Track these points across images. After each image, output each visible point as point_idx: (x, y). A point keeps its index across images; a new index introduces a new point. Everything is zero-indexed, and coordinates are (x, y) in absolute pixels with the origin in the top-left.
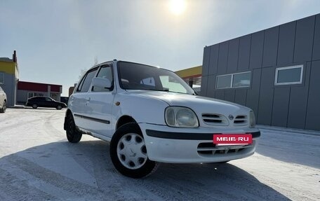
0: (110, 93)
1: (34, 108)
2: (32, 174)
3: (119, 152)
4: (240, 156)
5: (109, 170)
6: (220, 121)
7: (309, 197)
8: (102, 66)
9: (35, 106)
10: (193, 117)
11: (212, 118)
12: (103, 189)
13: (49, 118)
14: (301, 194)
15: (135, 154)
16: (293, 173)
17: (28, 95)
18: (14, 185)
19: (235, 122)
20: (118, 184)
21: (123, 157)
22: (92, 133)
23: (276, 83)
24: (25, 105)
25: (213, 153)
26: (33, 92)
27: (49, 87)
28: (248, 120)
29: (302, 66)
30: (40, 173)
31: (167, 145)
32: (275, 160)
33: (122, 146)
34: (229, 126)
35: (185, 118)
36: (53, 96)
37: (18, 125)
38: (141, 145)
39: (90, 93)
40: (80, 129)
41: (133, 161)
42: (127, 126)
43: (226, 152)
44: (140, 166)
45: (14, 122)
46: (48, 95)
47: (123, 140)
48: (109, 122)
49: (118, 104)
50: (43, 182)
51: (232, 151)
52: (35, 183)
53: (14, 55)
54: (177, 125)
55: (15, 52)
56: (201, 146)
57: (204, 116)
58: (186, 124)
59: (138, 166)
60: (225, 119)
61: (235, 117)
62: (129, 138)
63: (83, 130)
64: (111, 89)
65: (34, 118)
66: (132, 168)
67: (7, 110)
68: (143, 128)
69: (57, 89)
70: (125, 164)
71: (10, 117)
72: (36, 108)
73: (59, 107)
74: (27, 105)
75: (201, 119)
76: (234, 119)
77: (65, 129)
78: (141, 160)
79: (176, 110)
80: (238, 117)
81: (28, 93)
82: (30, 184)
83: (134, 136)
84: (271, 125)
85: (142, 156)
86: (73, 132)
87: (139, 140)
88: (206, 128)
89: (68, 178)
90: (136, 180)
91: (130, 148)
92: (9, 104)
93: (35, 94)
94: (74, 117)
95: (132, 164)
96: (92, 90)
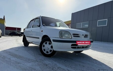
0: (39, 28)
1: (11, 36)
2: (12, 56)
3: (43, 48)
4: (86, 49)
5: (39, 55)
6: (79, 37)
7: (111, 63)
8: (36, 19)
9: (12, 35)
10: (69, 35)
11: (76, 35)
12: (38, 60)
13: (17, 39)
14: (108, 62)
15: (48, 49)
16: (105, 55)
17: (9, 32)
18: (6, 59)
19: (84, 37)
20: (43, 59)
21: (44, 50)
22: (33, 43)
23: (98, 26)
24: (8, 35)
25: (77, 48)
26: (11, 31)
27: (17, 29)
28: (89, 36)
29: (107, 19)
30: (15, 56)
31: (60, 45)
32: (98, 52)
33: (44, 46)
34: (82, 38)
35: (67, 35)
36: (18, 32)
37: (6, 41)
38: (51, 45)
39: (32, 28)
40: (29, 41)
41: (48, 51)
42: (46, 39)
43: (81, 48)
44: (51, 53)
45: (5, 40)
46: (16, 31)
47: (44, 44)
48: (39, 38)
49: (42, 31)
50: (16, 58)
51: (83, 47)
52: (13, 59)
53: (4, 17)
54: (64, 38)
55: (4, 16)
56: (72, 45)
57: (73, 34)
58: (67, 37)
59: (50, 53)
60: (81, 35)
61: (84, 35)
62: (46, 43)
63: (29, 42)
64: (39, 26)
65: (12, 39)
66: (48, 54)
67: (2, 37)
68: (51, 39)
69: (19, 29)
70: (45, 52)
71: (3, 39)
72: (12, 36)
73: (20, 36)
74: (9, 35)
75: (72, 36)
76: (84, 36)
77: (23, 42)
78: (51, 51)
79: (63, 32)
80: (85, 35)
81: (9, 31)
82: (12, 59)
83: (48, 42)
84: (96, 41)
85: (51, 49)
86: (26, 43)
87: (50, 44)
88: (74, 39)
89: (25, 57)
90: (49, 58)
91: (47, 47)
92: (3, 35)
93: (12, 31)
94: (26, 37)
95: (47, 52)
96: (33, 27)
